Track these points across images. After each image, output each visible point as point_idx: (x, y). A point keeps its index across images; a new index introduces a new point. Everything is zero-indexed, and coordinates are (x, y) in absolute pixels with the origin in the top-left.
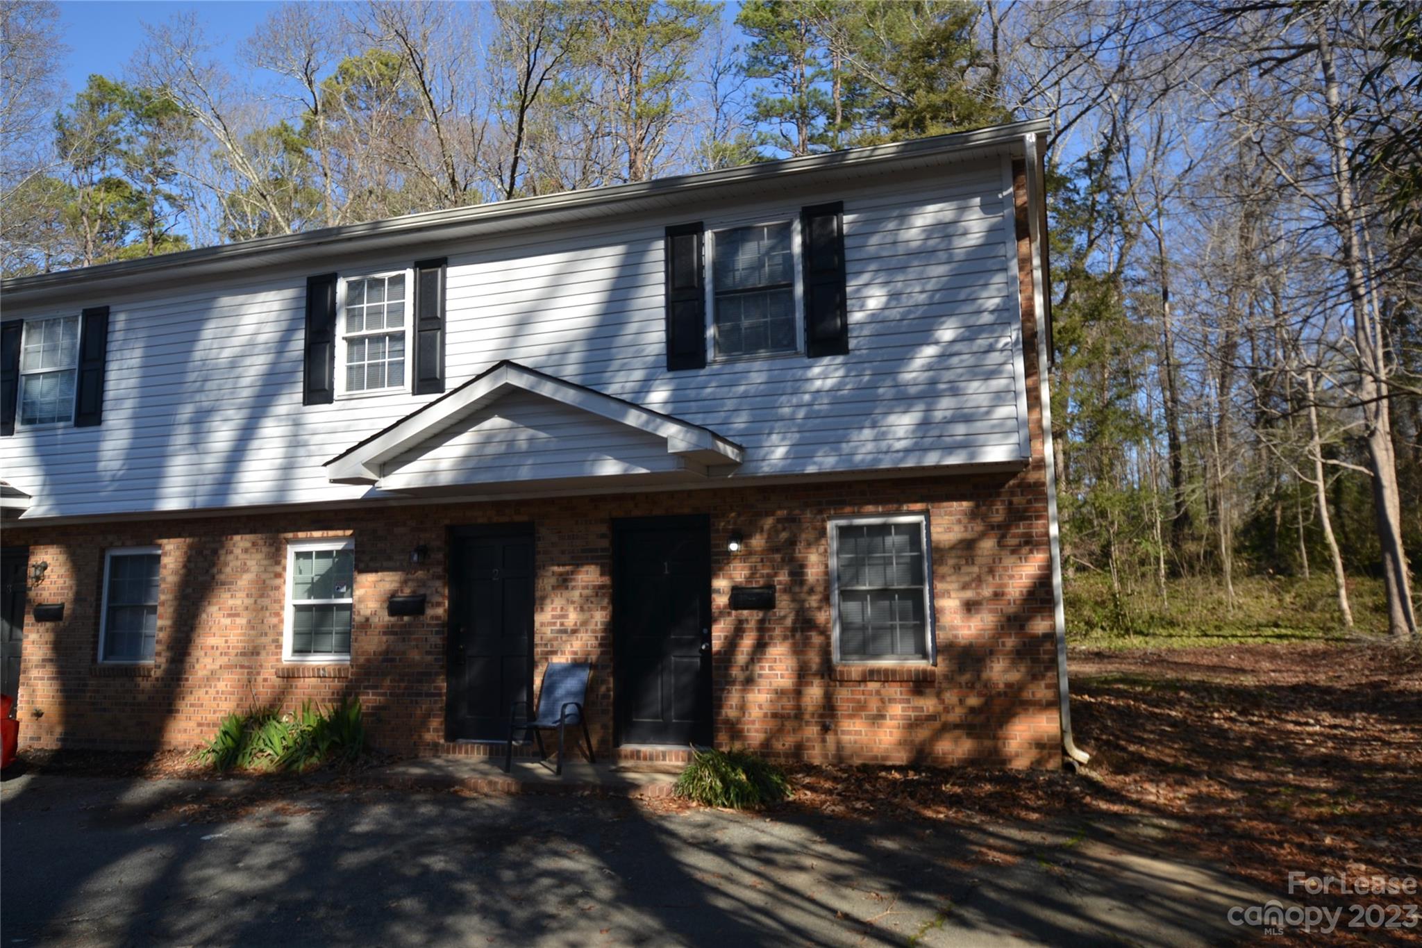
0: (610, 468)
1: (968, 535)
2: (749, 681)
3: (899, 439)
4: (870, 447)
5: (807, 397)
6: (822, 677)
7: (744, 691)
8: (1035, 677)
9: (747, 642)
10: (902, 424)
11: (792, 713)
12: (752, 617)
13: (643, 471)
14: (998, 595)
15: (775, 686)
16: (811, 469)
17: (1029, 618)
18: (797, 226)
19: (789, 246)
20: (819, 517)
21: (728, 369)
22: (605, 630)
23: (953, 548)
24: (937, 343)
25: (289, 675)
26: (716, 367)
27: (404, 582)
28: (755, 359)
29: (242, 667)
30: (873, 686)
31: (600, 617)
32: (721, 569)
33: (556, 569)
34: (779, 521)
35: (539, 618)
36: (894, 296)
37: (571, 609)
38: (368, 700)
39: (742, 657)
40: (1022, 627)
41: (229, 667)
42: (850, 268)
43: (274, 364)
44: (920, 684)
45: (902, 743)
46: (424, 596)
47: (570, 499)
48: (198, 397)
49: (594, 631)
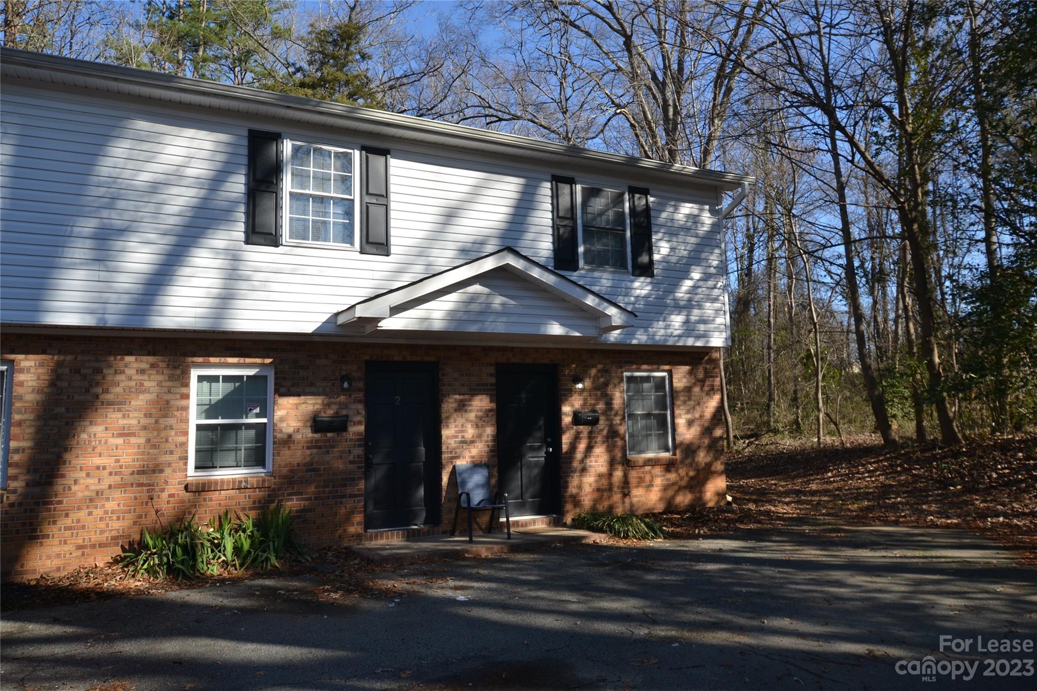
0: (556, 329)
1: (688, 385)
2: (584, 470)
3: (676, 330)
4: (662, 332)
5: (632, 299)
6: (623, 465)
7: (581, 476)
8: (716, 459)
9: (582, 446)
10: (677, 320)
11: (607, 487)
12: (584, 430)
13: (578, 334)
14: (701, 417)
15: (598, 471)
16: (635, 342)
17: (714, 429)
18: (627, 196)
19: (623, 208)
20: (620, 370)
21: (590, 274)
22: (494, 441)
23: (682, 391)
24: (692, 279)
25: (200, 489)
26: (582, 272)
27: (328, 405)
28: (604, 271)
29: (140, 485)
30: (648, 468)
31: (489, 431)
32: (566, 400)
33: (457, 397)
34: (599, 371)
35: (446, 433)
36: (672, 249)
37: (469, 426)
38: (292, 504)
39: (579, 455)
40: (711, 433)
41: (122, 486)
42: (654, 229)
43: (205, 199)
44: (669, 466)
45: (661, 499)
46: (347, 416)
47: (467, 347)
48: (105, 213)
49: (487, 441)
